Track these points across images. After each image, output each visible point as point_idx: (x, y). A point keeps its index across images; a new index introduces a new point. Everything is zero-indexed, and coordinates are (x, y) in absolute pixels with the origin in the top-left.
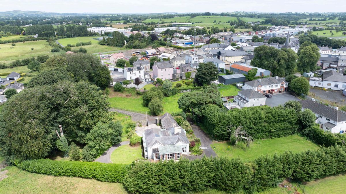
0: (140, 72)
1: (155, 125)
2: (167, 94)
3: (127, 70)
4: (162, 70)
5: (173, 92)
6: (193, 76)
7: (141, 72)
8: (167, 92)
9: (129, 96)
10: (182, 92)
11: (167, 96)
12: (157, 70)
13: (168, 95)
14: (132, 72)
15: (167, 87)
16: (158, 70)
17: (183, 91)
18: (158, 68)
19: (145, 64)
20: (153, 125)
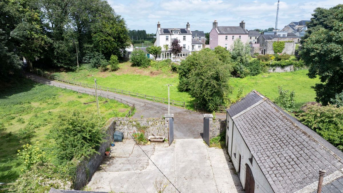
0: (184, 37)
1: (200, 141)
2: (239, 72)
3: (161, 32)
4: (227, 36)
5: (252, 67)
6: (287, 50)
7: (186, 38)
8: (238, 66)
9: (156, 75)
10: (272, 71)
11: (239, 77)
12: (218, 37)
13: (241, 73)
14: (169, 36)
15: (239, 55)
16: (220, 36)
17: (274, 70)
18: (219, 33)
19: (198, 36)
20: (191, 140)
